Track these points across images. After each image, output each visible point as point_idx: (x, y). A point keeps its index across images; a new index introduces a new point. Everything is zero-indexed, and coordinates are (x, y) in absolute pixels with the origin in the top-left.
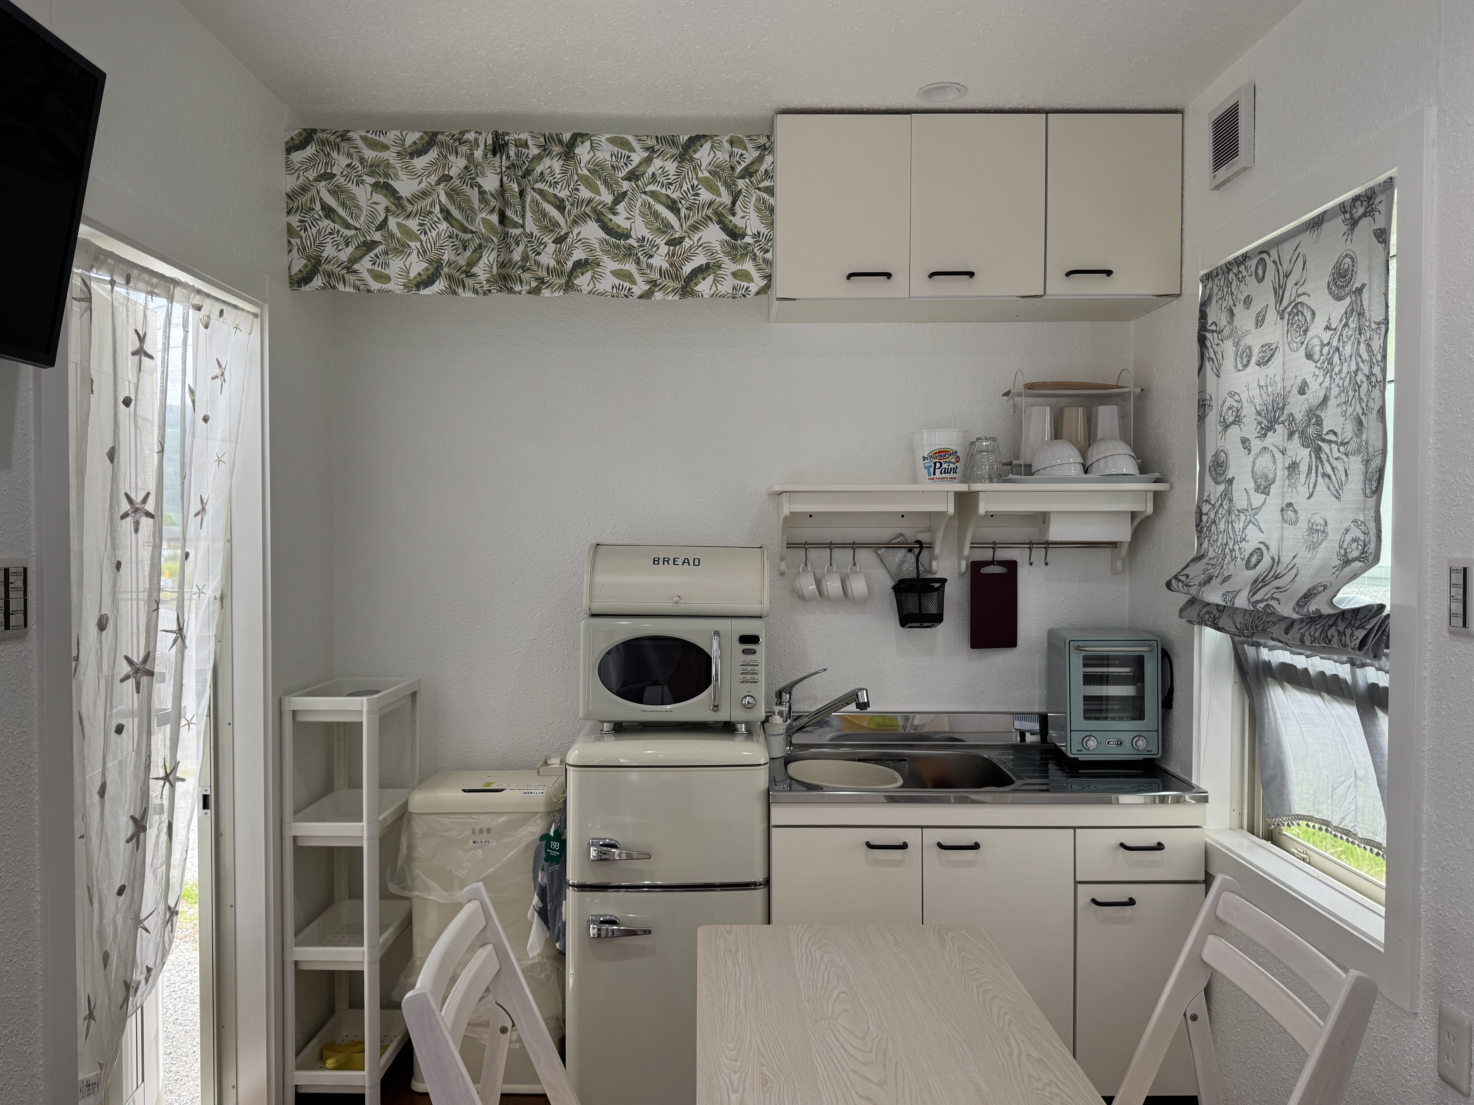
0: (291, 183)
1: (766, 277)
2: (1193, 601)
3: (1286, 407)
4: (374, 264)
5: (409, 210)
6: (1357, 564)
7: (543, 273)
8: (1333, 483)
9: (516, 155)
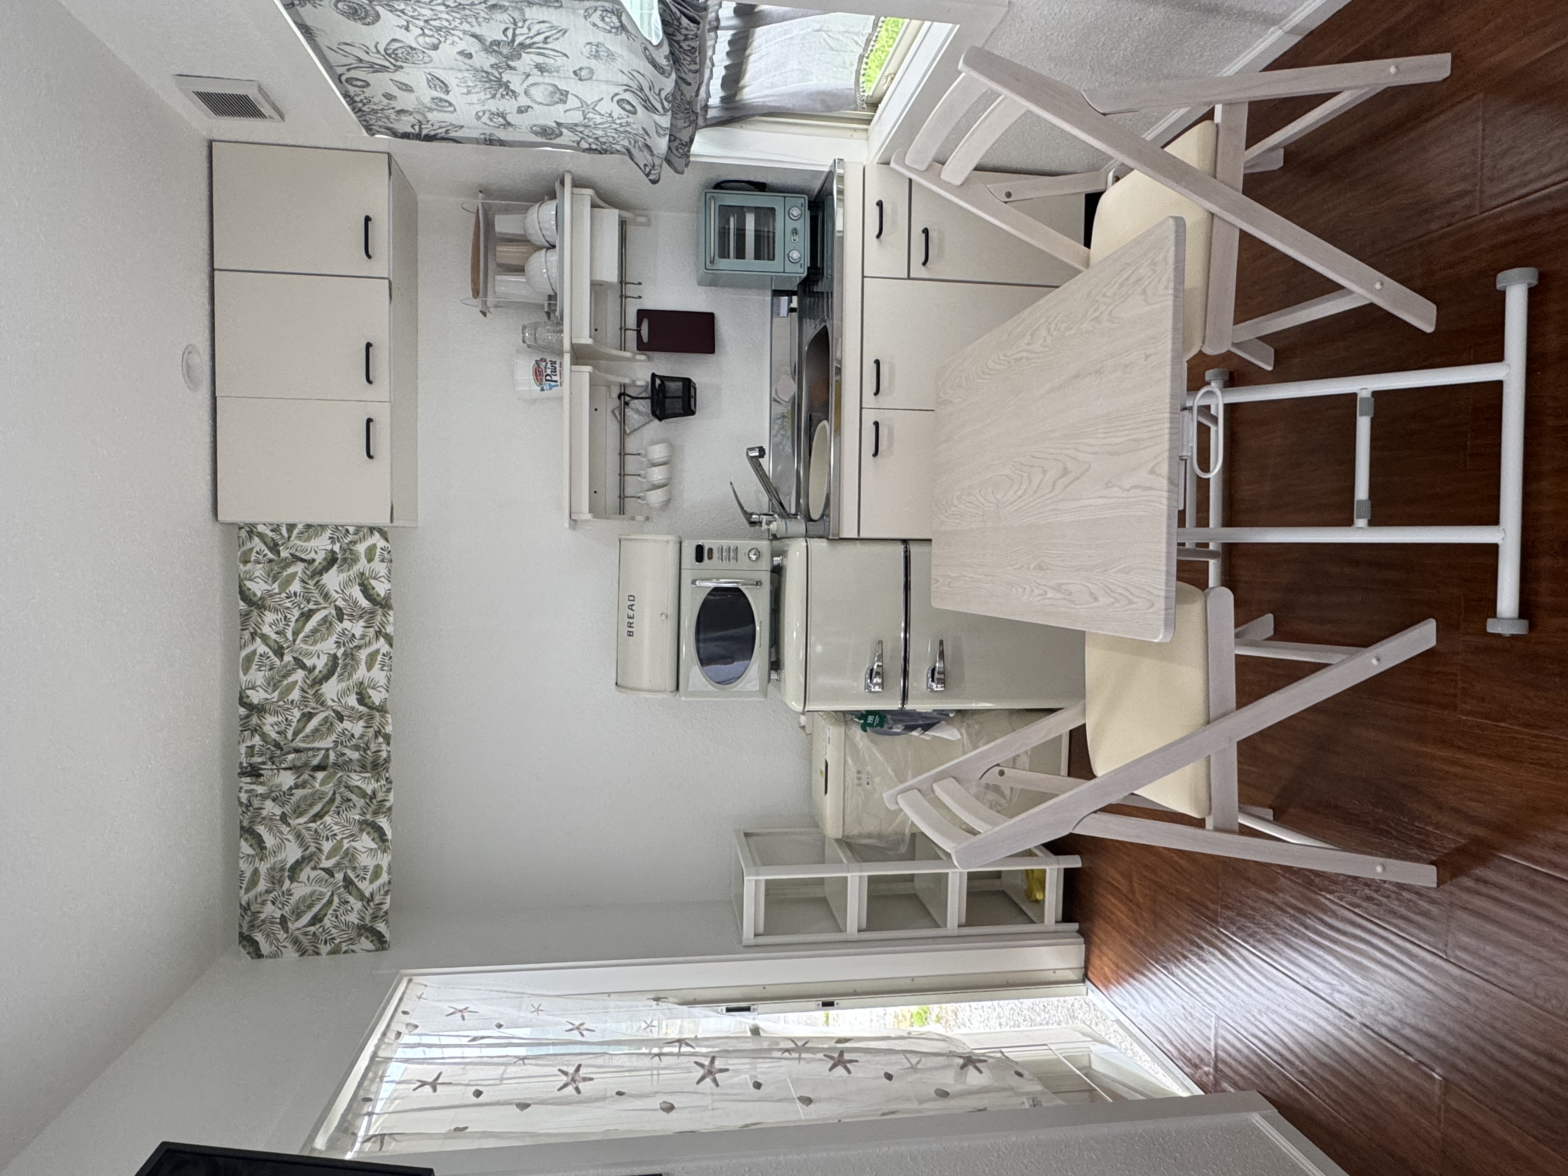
0: (290, 953)
1: (372, 532)
2: (669, 162)
3: (485, 69)
4: (365, 879)
5: (314, 849)
6: (624, 18)
7: (371, 732)
8: (552, 35)
9: (261, 755)
